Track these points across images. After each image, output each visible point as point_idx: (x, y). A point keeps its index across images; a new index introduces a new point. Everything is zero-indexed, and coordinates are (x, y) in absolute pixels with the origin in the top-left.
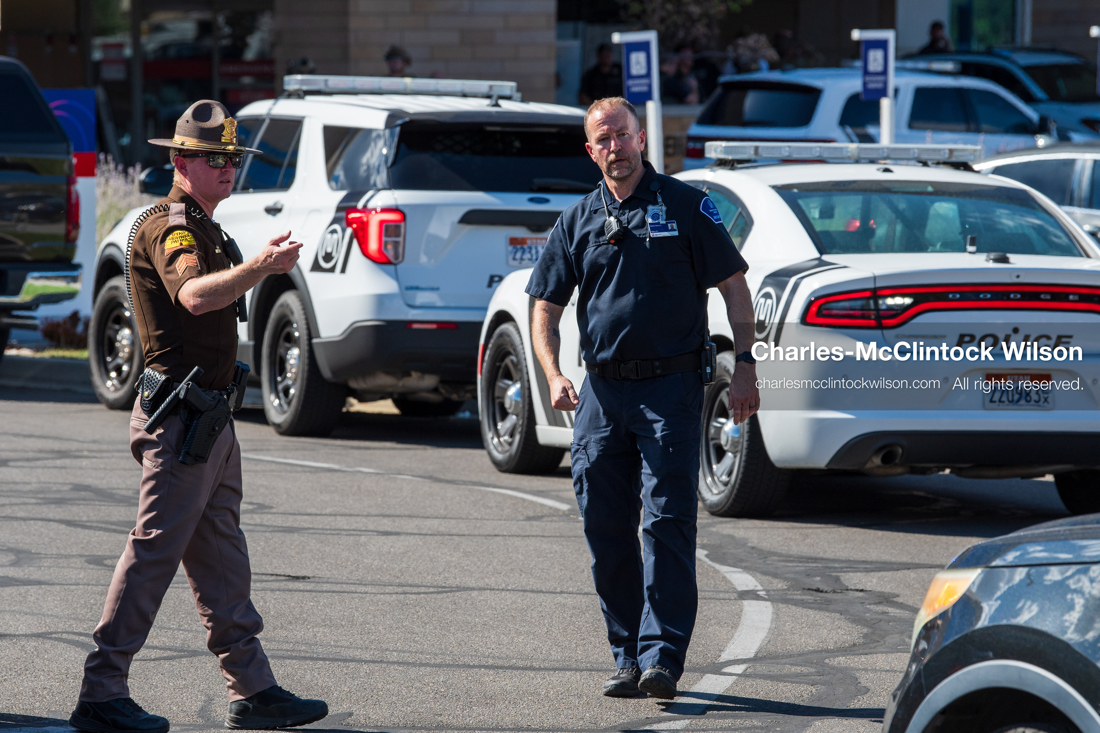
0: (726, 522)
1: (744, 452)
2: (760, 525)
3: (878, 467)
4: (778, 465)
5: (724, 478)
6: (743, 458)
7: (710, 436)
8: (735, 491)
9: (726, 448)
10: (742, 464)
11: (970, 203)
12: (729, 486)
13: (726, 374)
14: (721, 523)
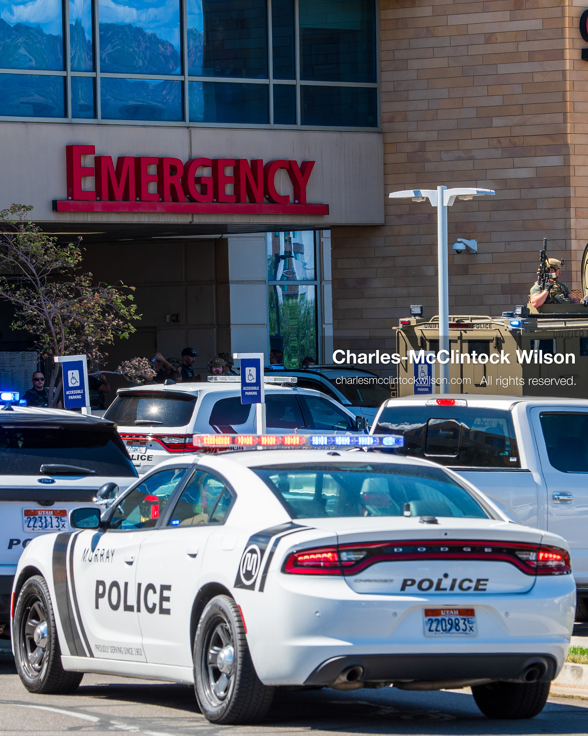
0: (226, 729)
1: (238, 673)
2: (253, 731)
3: (345, 683)
4: (265, 683)
5: (222, 694)
6: (238, 678)
7: (208, 662)
8: (231, 704)
9: (221, 671)
10: (237, 683)
11: (396, 478)
12: (227, 701)
13: (221, 613)
14: (222, 729)
